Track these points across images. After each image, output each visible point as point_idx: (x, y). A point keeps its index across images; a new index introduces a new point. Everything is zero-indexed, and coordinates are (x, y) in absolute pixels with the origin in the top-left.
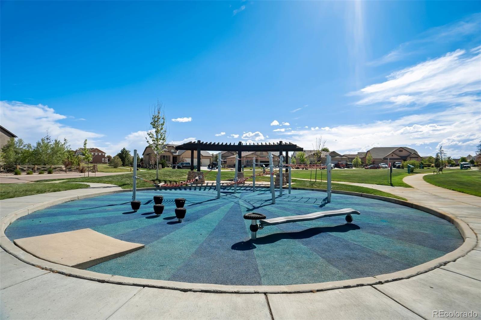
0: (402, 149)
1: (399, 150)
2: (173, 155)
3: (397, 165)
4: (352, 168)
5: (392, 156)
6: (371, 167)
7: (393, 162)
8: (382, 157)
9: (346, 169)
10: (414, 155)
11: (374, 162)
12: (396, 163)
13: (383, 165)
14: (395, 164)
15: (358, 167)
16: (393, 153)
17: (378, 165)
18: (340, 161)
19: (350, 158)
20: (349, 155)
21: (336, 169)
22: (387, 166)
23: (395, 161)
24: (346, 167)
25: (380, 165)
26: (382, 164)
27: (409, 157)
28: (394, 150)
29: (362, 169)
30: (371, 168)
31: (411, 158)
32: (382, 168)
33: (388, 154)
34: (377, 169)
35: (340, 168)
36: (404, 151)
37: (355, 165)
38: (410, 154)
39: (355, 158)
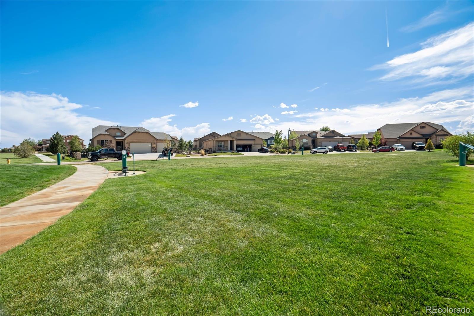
0: (424, 125)
1: (420, 126)
2: (116, 139)
3: (418, 146)
4: (356, 151)
5: (411, 134)
6: (381, 149)
7: (412, 142)
8: (396, 136)
9: (347, 152)
10: (442, 131)
11: (385, 142)
12: (416, 143)
13: (398, 146)
14: (415, 145)
15: (364, 150)
16: (412, 130)
17: (391, 146)
18: (341, 142)
19: (355, 139)
20: (356, 135)
21: (335, 152)
22: (403, 147)
23: (414, 140)
24: (348, 150)
25: (393, 146)
26: (396, 145)
27: (434, 135)
28: (414, 126)
29: (369, 152)
30: (380, 151)
31: (437, 136)
32: (396, 150)
33: (404, 133)
34: (389, 151)
35: (340, 151)
36: (427, 127)
37: (361, 147)
38: (435, 130)
39: (360, 139)
